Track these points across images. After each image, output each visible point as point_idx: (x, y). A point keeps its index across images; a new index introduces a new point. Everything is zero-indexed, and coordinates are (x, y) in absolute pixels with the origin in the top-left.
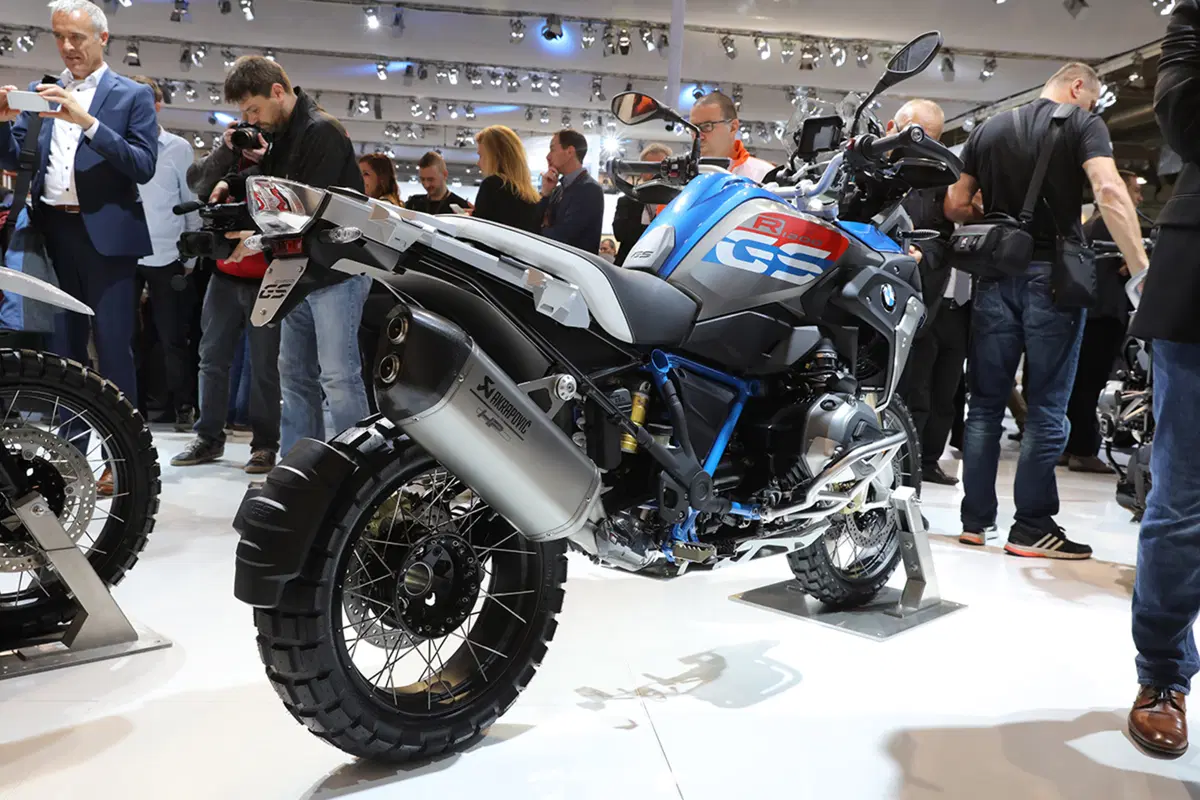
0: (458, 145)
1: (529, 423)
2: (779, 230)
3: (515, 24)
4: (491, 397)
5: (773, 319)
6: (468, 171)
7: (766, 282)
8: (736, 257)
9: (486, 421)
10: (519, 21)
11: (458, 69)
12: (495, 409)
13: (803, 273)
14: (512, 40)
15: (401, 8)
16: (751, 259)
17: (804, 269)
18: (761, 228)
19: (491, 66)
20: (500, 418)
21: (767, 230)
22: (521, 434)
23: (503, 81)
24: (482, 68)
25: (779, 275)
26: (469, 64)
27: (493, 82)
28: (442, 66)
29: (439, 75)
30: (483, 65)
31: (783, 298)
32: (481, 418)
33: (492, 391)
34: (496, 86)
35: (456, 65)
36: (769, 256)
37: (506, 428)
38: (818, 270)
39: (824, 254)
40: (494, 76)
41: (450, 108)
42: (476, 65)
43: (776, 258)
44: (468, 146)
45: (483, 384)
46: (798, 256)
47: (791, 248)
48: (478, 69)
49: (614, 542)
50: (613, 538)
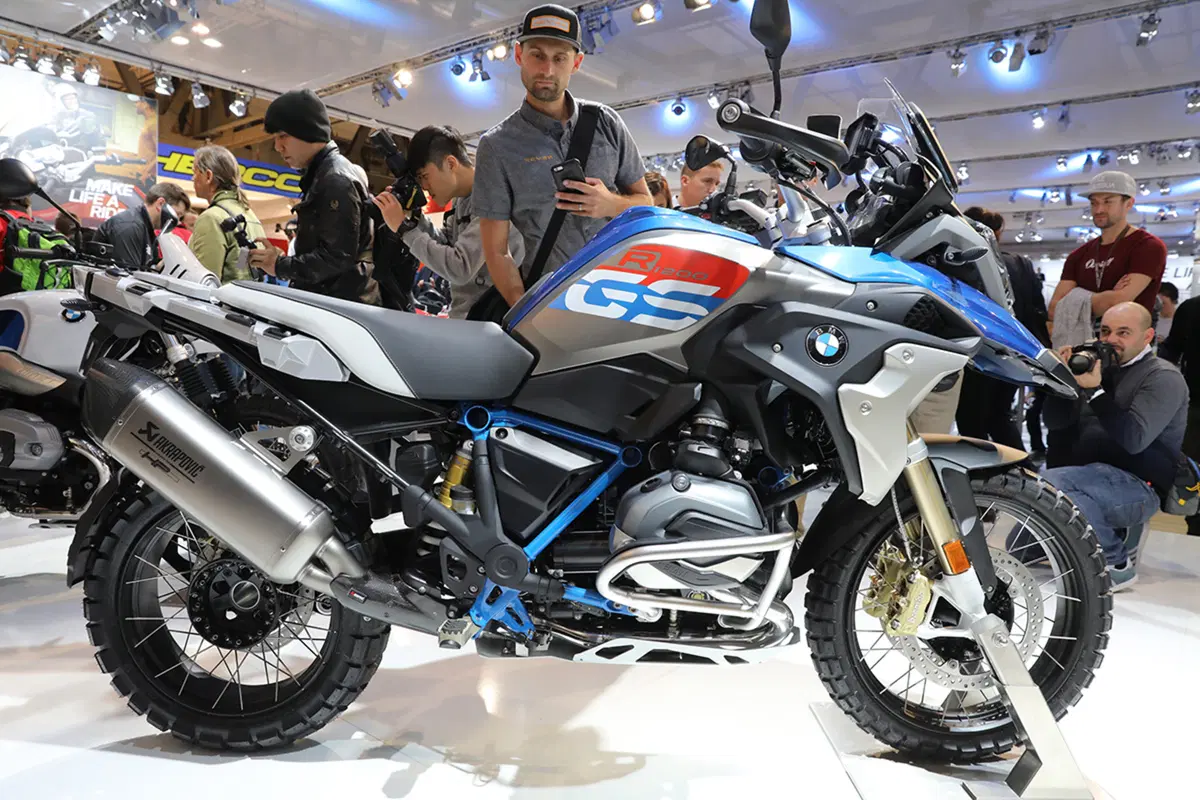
0: (1159, 220)
1: (202, 468)
2: (650, 266)
3: (1192, 95)
4: (155, 440)
5: (639, 374)
6: (1181, 243)
7: (623, 329)
8: (587, 302)
9: (150, 462)
10: (1196, 92)
11: (1141, 150)
12: (159, 451)
13: (681, 316)
14: (1188, 111)
15: (1067, 105)
16: (606, 302)
17: (682, 311)
18: (628, 265)
19: (1179, 140)
20: (166, 460)
21: (636, 266)
22: (192, 478)
23: (1192, 152)
24: (1168, 144)
25: (643, 319)
26: (1152, 143)
27: (1180, 156)
28: (1124, 149)
29: (1119, 158)
30: (1170, 141)
31: (652, 348)
32: (145, 459)
33: (157, 435)
34: (1183, 159)
35: (1138, 147)
36: (631, 297)
37: (172, 470)
38: (701, 311)
39: (711, 291)
40: (1182, 149)
41: (1142, 186)
42: (1162, 143)
43: (640, 299)
44: (1170, 220)
45: (145, 428)
46: (673, 295)
47: (663, 286)
48: (1163, 146)
49: (358, 600)
50: (355, 595)
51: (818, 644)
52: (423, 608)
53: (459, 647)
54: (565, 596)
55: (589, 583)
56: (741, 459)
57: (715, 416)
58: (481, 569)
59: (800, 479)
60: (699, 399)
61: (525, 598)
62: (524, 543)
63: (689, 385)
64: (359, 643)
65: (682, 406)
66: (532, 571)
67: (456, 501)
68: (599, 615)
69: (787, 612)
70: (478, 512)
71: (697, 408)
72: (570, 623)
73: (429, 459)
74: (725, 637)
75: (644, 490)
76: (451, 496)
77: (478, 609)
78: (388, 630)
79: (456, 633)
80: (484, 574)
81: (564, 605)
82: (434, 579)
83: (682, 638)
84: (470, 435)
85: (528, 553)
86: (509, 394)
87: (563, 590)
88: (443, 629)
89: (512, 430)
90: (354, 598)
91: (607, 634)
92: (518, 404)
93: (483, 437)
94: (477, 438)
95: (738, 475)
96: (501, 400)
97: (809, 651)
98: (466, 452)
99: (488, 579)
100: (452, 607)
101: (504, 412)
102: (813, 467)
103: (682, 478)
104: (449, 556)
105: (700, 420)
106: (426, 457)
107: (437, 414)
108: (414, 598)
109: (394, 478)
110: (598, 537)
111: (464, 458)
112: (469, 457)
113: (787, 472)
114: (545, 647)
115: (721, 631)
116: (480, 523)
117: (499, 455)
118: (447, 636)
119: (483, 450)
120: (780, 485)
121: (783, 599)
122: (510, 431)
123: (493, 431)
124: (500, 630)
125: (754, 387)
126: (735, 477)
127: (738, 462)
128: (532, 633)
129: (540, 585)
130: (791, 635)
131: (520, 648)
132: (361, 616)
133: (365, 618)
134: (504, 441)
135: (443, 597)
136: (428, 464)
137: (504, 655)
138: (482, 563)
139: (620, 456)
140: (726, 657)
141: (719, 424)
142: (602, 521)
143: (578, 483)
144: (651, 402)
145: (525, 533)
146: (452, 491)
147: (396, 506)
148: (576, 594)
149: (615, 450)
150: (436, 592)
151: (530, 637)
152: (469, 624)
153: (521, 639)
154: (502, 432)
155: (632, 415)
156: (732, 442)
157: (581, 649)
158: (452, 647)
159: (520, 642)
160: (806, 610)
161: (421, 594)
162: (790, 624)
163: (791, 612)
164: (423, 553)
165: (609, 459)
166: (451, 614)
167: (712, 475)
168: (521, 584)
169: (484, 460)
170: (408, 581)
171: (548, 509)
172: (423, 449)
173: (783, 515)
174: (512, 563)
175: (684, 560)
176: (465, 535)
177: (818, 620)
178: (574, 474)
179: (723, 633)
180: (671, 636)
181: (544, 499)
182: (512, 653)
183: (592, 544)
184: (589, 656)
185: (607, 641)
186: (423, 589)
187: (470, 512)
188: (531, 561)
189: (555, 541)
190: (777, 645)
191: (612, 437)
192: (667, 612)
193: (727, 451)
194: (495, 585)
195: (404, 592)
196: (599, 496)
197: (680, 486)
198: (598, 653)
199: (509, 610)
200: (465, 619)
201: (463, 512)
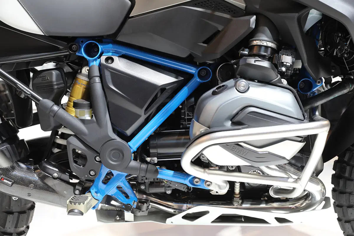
49: (7, 184)
50: (5, 181)
51: (343, 210)
52: (57, 188)
53: (82, 214)
54: (159, 176)
55: (176, 167)
56: (287, 70)
57: (266, 39)
58: (98, 159)
59: (329, 87)
60: (254, 27)
61: (130, 180)
62: (128, 139)
63: (247, 18)
64: (10, 217)
65: (242, 32)
66: (135, 159)
67: (78, 110)
68: (183, 190)
69: (321, 184)
70: (94, 117)
71: (253, 34)
72: (163, 197)
73: (57, 81)
74: (275, 205)
75: (214, 93)
76: (74, 107)
77: (97, 187)
78: (33, 207)
79: (79, 204)
80: (100, 162)
81: (158, 183)
82: (64, 167)
83: (244, 206)
84: (87, 63)
85: (131, 145)
86: (113, 31)
87: (157, 172)
88: (70, 202)
89: (117, 58)
90: (4, 183)
91: (190, 203)
92: (120, 38)
93: (95, 64)
94: (91, 64)
95: (285, 82)
96: (108, 36)
97: (336, 216)
98: (84, 75)
99: (103, 166)
100: (77, 187)
101: (110, 46)
102: (338, 79)
103: (243, 83)
104: (74, 150)
105: (255, 43)
106: (54, 79)
107: (61, 47)
108: (50, 183)
109: (32, 96)
110: (181, 134)
111: (82, 80)
112: (87, 79)
113: (319, 82)
114: (146, 213)
115: (272, 200)
116: (95, 125)
117: (108, 75)
118: (73, 206)
119: (96, 72)
120: (314, 93)
121: (317, 175)
122: (116, 58)
123: (103, 58)
124: (113, 202)
125: (296, 15)
126: (282, 83)
127: (284, 72)
128: (135, 204)
129: (140, 169)
130: (324, 202)
131: (128, 215)
132: (10, 197)
133: (13, 198)
134: (111, 65)
135: (71, 181)
136: (57, 85)
137: (116, 221)
138: (98, 154)
139: (196, 74)
140: (276, 218)
141: (270, 44)
142: (184, 123)
143: (166, 94)
144: (219, 32)
145: (129, 132)
146: (74, 103)
147: (36, 120)
148: (167, 175)
149: (192, 70)
150: (66, 177)
151: (135, 206)
152: (90, 198)
153: (128, 208)
154: (110, 59)
155: (204, 43)
156: (280, 58)
157: (171, 215)
158: (76, 214)
159: (127, 210)
160: (333, 186)
161: (54, 178)
162: (324, 194)
163: (323, 185)
164: (56, 150)
165: (188, 77)
166: (77, 192)
167: (265, 82)
168: (127, 168)
169: (97, 80)
170: (44, 169)
171: (145, 114)
172: (52, 73)
173: (317, 113)
174: (120, 153)
175: (245, 142)
176: (84, 134)
177: (342, 193)
178: (163, 89)
179: (273, 202)
180: (236, 204)
181: (141, 107)
182: (122, 219)
183: (177, 139)
184: (177, 220)
185: (189, 208)
186: (56, 175)
187: (87, 117)
188: (134, 153)
189: (151, 137)
190: (314, 210)
191: (190, 60)
192: (232, 184)
193: (276, 65)
194: (108, 170)
195: (43, 178)
196: (182, 104)
197: (242, 89)
198: (184, 217)
199: (119, 188)
200: (87, 194)
201: (83, 118)
